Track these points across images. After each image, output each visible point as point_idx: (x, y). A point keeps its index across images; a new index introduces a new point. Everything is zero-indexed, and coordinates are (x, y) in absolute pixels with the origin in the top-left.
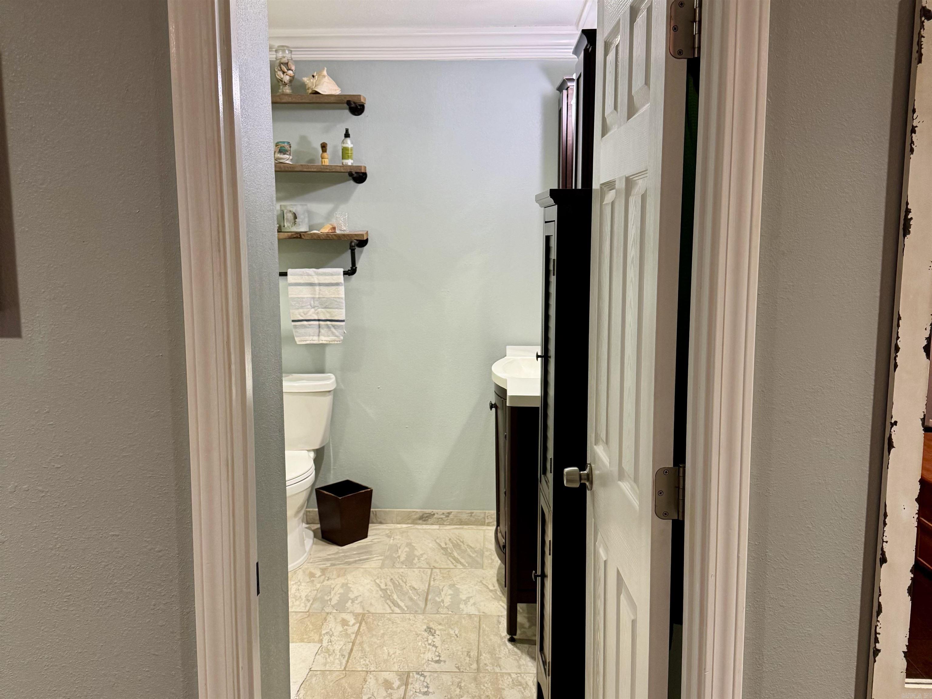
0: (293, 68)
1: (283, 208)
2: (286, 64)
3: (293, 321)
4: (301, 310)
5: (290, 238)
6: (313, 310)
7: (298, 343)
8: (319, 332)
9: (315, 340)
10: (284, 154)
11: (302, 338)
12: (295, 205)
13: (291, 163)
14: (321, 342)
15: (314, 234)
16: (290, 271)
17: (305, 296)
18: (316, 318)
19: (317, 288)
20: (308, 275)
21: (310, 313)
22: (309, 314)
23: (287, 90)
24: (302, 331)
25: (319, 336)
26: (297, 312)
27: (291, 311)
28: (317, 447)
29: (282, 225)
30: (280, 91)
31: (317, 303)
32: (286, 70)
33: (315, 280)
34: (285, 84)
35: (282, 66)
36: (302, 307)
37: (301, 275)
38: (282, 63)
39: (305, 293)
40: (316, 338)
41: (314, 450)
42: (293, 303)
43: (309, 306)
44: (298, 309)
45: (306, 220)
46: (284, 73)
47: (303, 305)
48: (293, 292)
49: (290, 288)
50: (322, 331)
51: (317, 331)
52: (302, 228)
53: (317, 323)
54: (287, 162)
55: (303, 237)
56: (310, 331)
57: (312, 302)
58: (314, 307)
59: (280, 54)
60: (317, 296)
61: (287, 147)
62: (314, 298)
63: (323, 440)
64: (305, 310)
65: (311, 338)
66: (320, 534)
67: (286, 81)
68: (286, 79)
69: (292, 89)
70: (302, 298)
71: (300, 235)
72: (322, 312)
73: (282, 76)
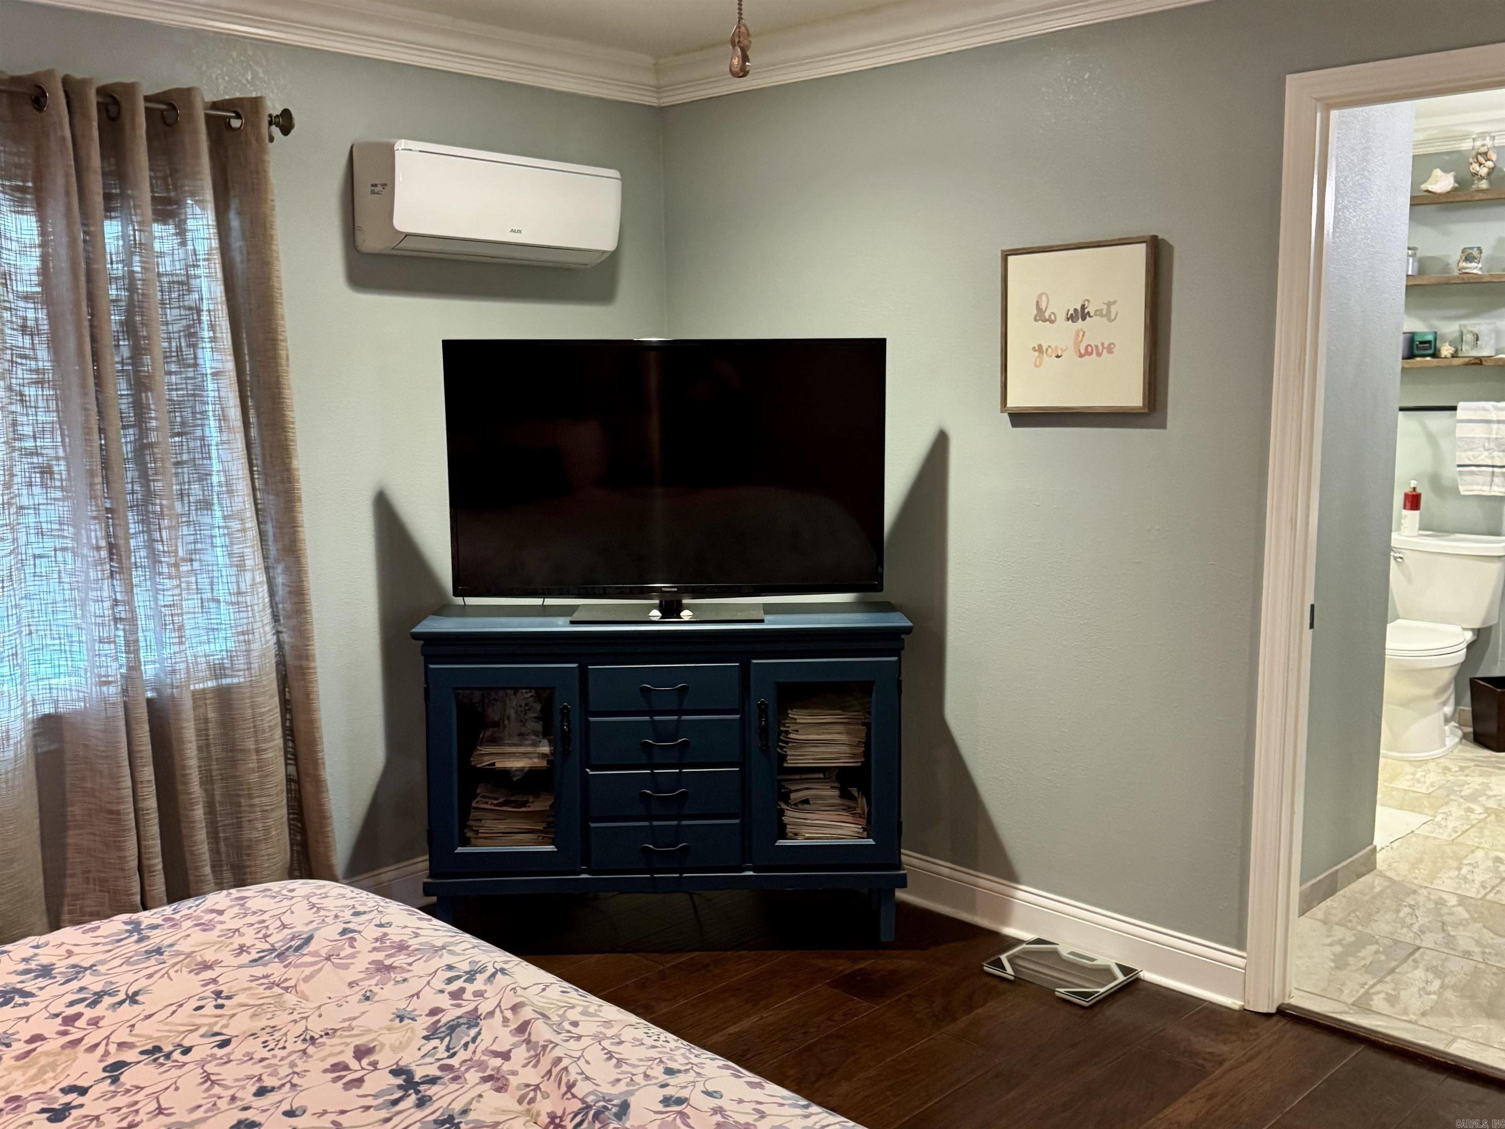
0: (1494, 157)
1: (1462, 329)
2: (1485, 154)
3: (1459, 466)
4: (1470, 453)
5: (1467, 364)
6: (1486, 453)
7: (1463, 493)
8: (1492, 481)
9: (1486, 491)
10: (1471, 262)
11: (1468, 487)
12: (1478, 324)
13: (1480, 273)
14: (1493, 494)
15: (1500, 359)
16: (1461, 405)
17: (1478, 436)
18: (1490, 464)
19: (1495, 426)
20: (1485, 409)
21: (1482, 457)
22: (1480, 458)
23: (1484, 184)
24: (1468, 478)
25: (1491, 485)
26: (1464, 454)
27: (1457, 454)
28: (1477, 625)
29: (1459, 348)
30: (1474, 187)
31: (1492, 445)
32: (1483, 161)
33: (1494, 416)
34: (1482, 178)
35: (1479, 157)
36: (1472, 449)
37: (1475, 410)
38: (1480, 154)
39: (1478, 432)
40: (1486, 488)
41: (1473, 630)
42: (1460, 444)
43: (1481, 449)
44: (1465, 451)
45: (1493, 341)
46: (1480, 164)
47: (1474, 446)
48: (1462, 431)
49: (1458, 425)
50: (1496, 480)
51: (1489, 479)
52: (1485, 351)
53: (1491, 469)
54: (1475, 271)
55: (1484, 363)
56: (1479, 479)
57: (1486, 444)
58: (1488, 450)
59: (1478, 143)
60: (1494, 436)
61: (1475, 253)
62: (1489, 439)
63: (1487, 618)
64: (1476, 453)
65: (1479, 487)
66: (1472, 736)
67: (1483, 175)
68: (1484, 171)
69: (1491, 183)
70: (1473, 438)
71: (1481, 361)
72: (1498, 456)
73: (1478, 168)
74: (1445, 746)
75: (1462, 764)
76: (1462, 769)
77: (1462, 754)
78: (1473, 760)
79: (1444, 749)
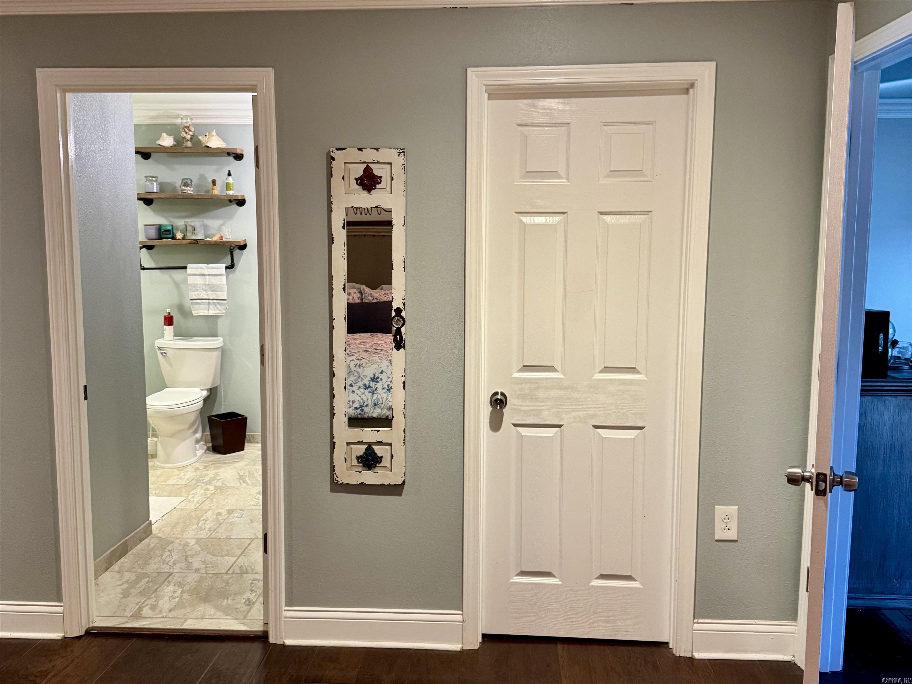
0: (193, 130)
1: (186, 224)
2: (188, 127)
3: (191, 300)
4: (196, 293)
5: (190, 243)
6: (204, 292)
7: (194, 315)
8: (209, 307)
9: (206, 313)
10: (187, 187)
11: (197, 311)
12: (194, 221)
13: (192, 193)
14: (210, 314)
15: (207, 241)
16: (189, 266)
17: (199, 283)
18: (207, 298)
19: (207, 277)
20: (201, 268)
21: (203, 294)
22: (201, 295)
23: (189, 144)
24: (196, 306)
25: (208, 310)
26: (193, 293)
27: (190, 293)
28: (209, 387)
29: (186, 234)
30: (184, 145)
31: (207, 288)
32: (187, 131)
33: (206, 272)
34: (188, 141)
35: (185, 128)
36: (197, 290)
37: (196, 268)
38: (186, 127)
39: (199, 280)
40: (206, 311)
41: (207, 389)
42: (190, 288)
43: (202, 290)
44: (194, 291)
45: (203, 231)
46: (186, 133)
47: (198, 289)
48: (191, 280)
49: (189, 277)
50: (211, 307)
51: (207, 307)
52: (200, 236)
53: (207, 301)
54: (189, 192)
55: (199, 243)
56: (202, 306)
57: (204, 287)
58: (205, 290)
59: (184, 121)
60: (207, 283)
61: (189, 182)
62: (205, 284)
63: (214, 382)
64: (199, 293)
65: (202, 311)
66: (211, 449)
67: (188, 139)
68: (188, 137)
69: (193, 144)
70: (197, 284)
71: (197, 241)
72: (211, 294)
73: (185, 135)
74: (196, 456)
75: (206, 465)
76: (205, 467)
77: (206, 459)
78: (211, 461)
79: (196, 458)
